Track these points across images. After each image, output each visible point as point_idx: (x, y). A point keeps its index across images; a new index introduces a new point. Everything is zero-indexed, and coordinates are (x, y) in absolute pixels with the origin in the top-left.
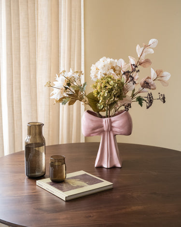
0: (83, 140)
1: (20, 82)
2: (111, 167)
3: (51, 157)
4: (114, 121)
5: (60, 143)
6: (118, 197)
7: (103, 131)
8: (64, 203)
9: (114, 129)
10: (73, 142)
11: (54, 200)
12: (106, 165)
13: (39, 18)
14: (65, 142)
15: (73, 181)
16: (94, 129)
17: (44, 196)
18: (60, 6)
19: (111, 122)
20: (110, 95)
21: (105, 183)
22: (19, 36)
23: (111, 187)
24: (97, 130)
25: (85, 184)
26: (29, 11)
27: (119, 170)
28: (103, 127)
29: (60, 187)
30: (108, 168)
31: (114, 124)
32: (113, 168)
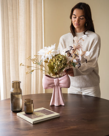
0: (44, 92)
1: (9, 61)
2: (59, 105)
3: (25, 100)
4: (61, 80)
5: (32, 94)
6: (63, 121)
7: (54, 86)
8: (32, 125)
9: (60, 85)
10: (39, 93)
11: (27, 124)
12: (56, 104)
13: (20, 28)
14: (34, 93)
15: (37, 113)
16: (49, 85)
17: (22, 122)
18: (31, 22)
19: (58, 81)
20: (61, 63)
21: (56, 114)
22: (9, 37)
23: (59, 116)
24: (51, 85)
25: (44, 115)
26: (14, 23)
27: (63, 107)
28: (54, 83)
29: (30, 116)
30: (57, 106)
31: (60, 82)
32: (60, 106)
